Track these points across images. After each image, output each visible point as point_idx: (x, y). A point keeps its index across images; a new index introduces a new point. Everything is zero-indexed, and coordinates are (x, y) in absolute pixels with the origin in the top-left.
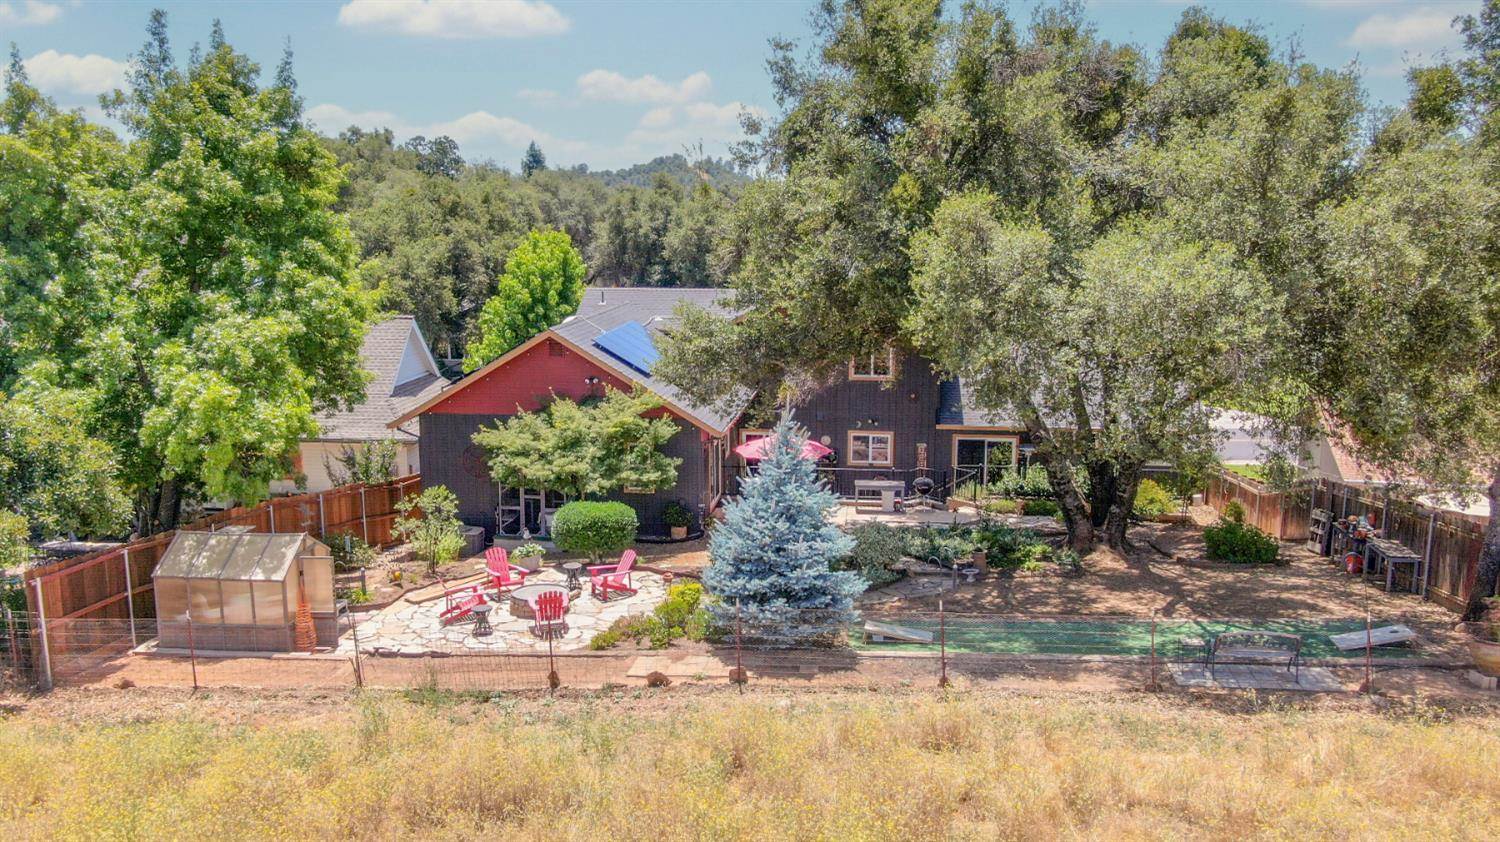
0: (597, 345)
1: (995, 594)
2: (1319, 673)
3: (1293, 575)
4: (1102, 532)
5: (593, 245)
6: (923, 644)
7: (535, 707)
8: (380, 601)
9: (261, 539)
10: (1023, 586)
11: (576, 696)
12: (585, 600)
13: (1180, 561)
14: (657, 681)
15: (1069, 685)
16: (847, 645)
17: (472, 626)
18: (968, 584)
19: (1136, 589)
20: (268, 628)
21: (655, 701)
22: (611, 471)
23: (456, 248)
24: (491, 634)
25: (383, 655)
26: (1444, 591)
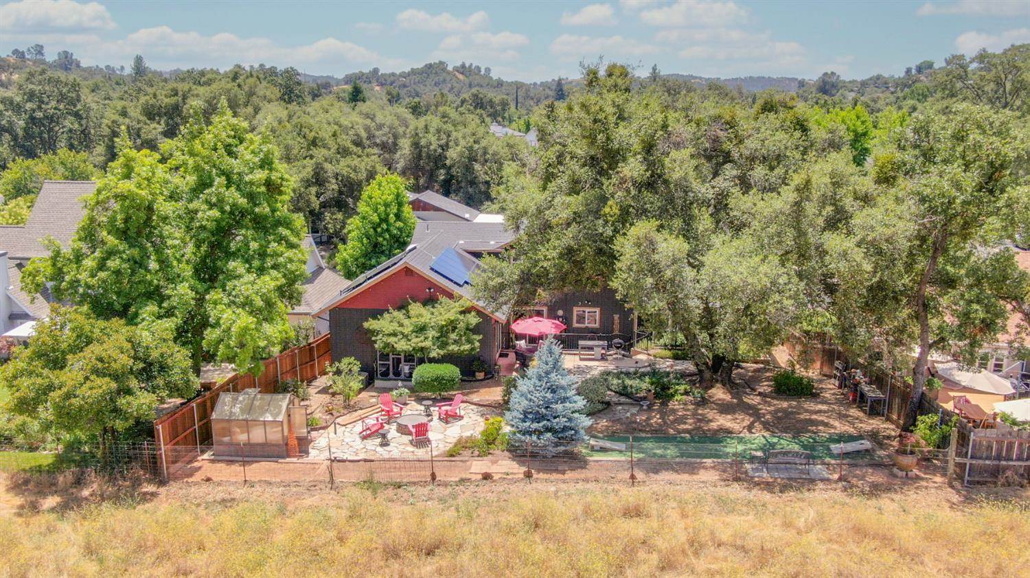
0: (432, 269)
1: (658, 417)
2: (820, 469)
3: (820, 403)
4: (718, 376)
5: (399, 153)
6: (621, 452)
7: (426, 490)
8: (324, 425)
9: (268, 397)
10: (674, 411)
11: (446, 485)
12: (435, 423)
13: (760, 394)
14: (487, 477)
15: (695, 477)
16: (581, 452)
17: (379, 440)
18: (644, 410)
19: (734, 413)
20: (273, 445)
21: (487, 488)
22: (444, 345)
23: (317, 167)
24: (389, 445)
25: (339, 461)
26: (895, 417)
